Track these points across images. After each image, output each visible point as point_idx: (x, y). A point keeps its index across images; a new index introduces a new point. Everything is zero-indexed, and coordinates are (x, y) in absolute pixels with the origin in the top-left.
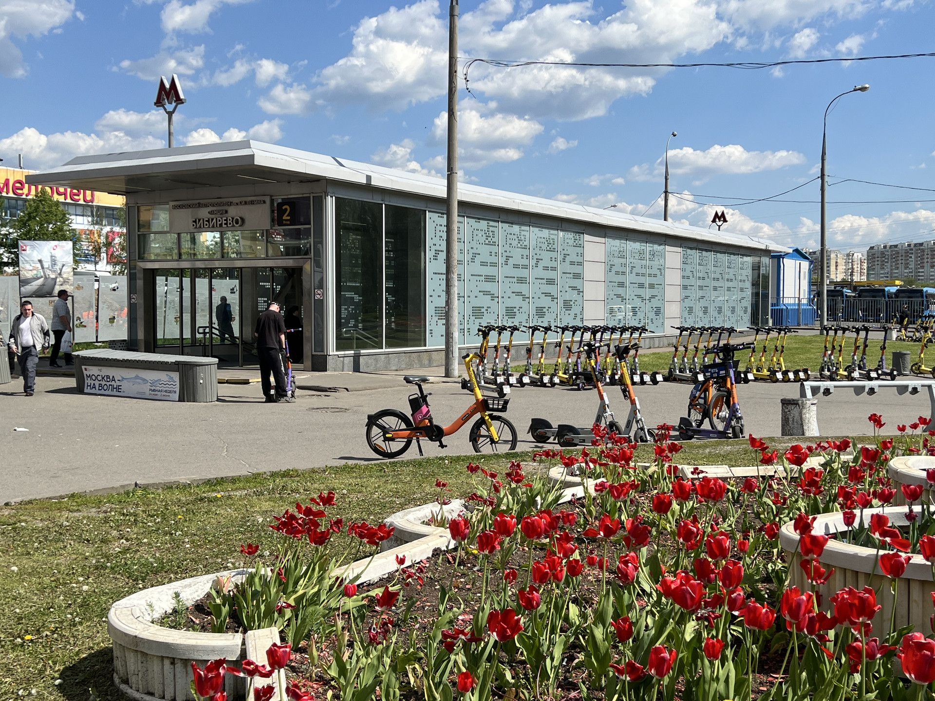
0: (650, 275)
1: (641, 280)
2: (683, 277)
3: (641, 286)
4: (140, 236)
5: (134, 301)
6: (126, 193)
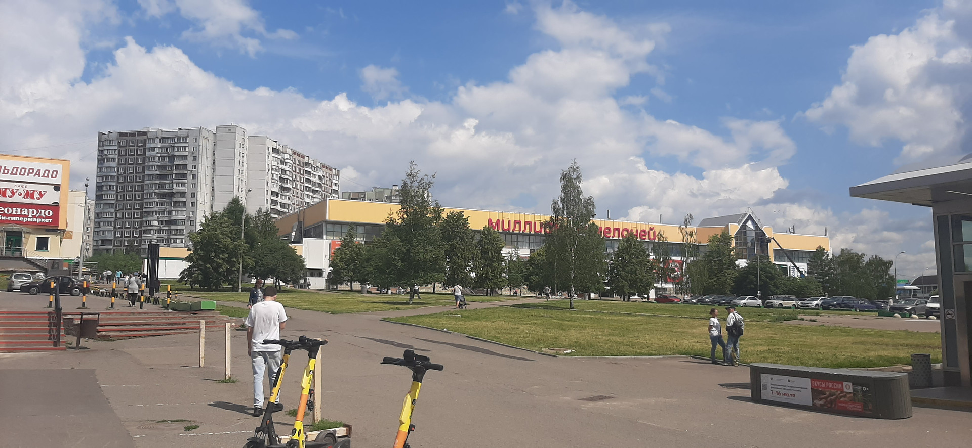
4: (956, 247)
5: (949, 316)
6: (933, 203)
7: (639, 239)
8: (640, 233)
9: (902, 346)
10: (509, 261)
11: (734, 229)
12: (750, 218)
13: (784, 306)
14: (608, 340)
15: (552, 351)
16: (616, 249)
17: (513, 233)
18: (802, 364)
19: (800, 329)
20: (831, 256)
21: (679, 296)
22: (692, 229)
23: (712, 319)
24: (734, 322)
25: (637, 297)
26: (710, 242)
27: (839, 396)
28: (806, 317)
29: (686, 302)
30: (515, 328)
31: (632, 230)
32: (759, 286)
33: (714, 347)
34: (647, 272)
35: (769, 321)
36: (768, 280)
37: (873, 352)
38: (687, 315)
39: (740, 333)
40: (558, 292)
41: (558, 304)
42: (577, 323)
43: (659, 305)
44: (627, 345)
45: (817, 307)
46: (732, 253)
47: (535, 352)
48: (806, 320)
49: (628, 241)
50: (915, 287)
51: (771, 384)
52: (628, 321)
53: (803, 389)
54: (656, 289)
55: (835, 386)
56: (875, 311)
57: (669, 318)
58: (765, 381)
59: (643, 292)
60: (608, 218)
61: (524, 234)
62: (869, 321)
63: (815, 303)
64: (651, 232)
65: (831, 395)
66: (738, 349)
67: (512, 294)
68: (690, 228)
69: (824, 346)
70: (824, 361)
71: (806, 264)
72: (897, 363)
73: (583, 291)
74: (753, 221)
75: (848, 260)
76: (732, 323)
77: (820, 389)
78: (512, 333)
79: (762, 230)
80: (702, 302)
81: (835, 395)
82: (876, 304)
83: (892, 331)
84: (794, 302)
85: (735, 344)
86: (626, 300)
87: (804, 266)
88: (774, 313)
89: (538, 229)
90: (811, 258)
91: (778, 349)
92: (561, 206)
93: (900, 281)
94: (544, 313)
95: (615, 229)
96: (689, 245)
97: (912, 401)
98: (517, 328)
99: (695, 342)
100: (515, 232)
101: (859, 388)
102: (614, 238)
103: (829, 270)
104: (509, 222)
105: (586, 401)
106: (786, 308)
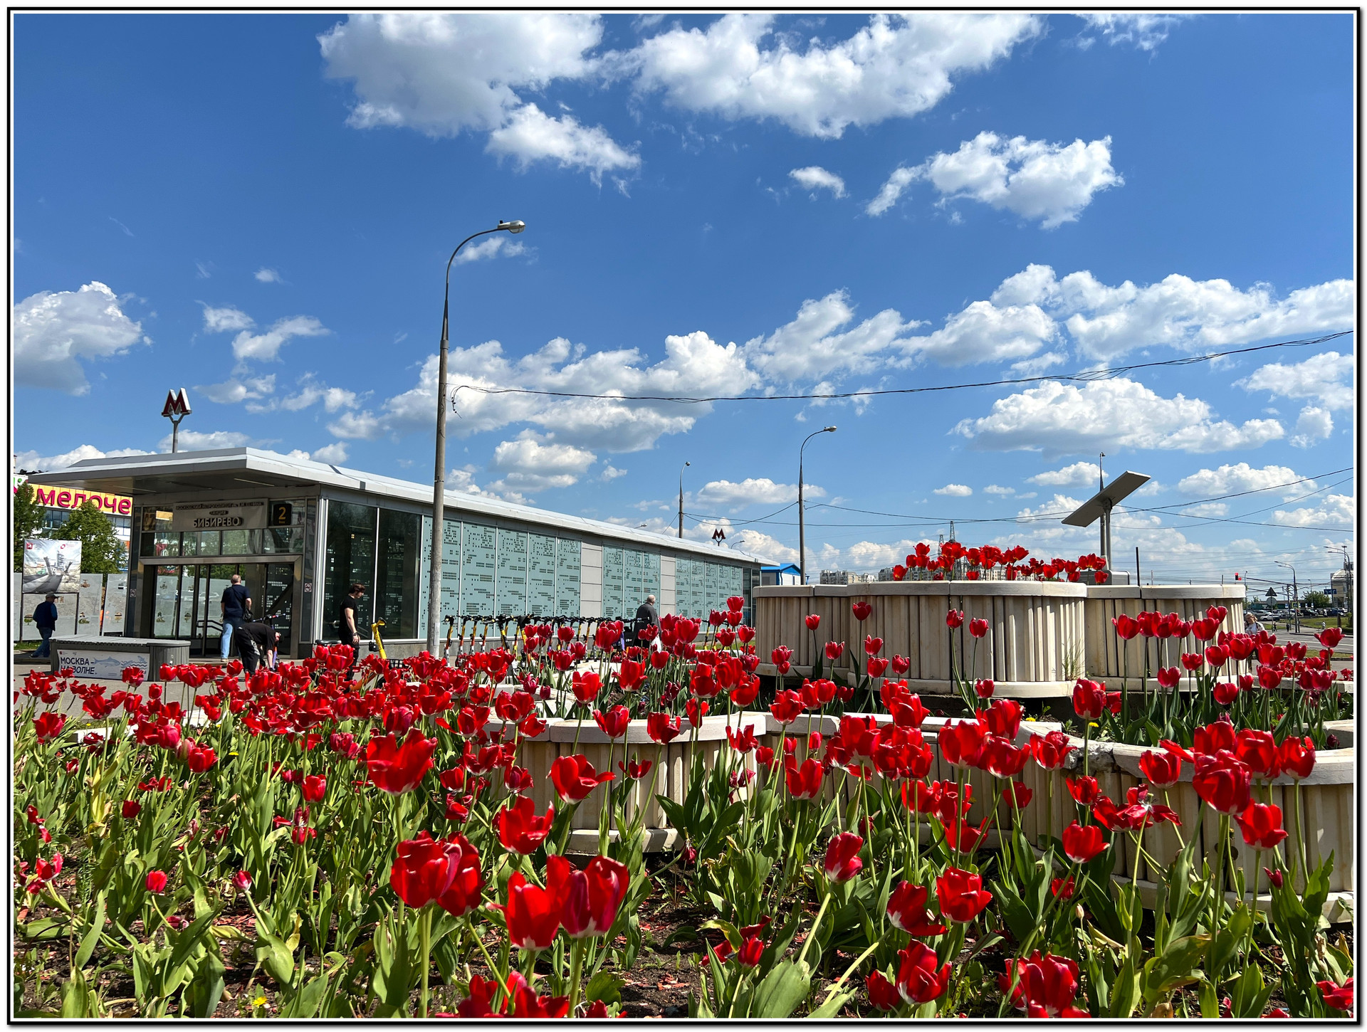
0: (645, 581)
1: (637, 584)
2: (678, 583)
3: (637, 589)
4: (144, 535)
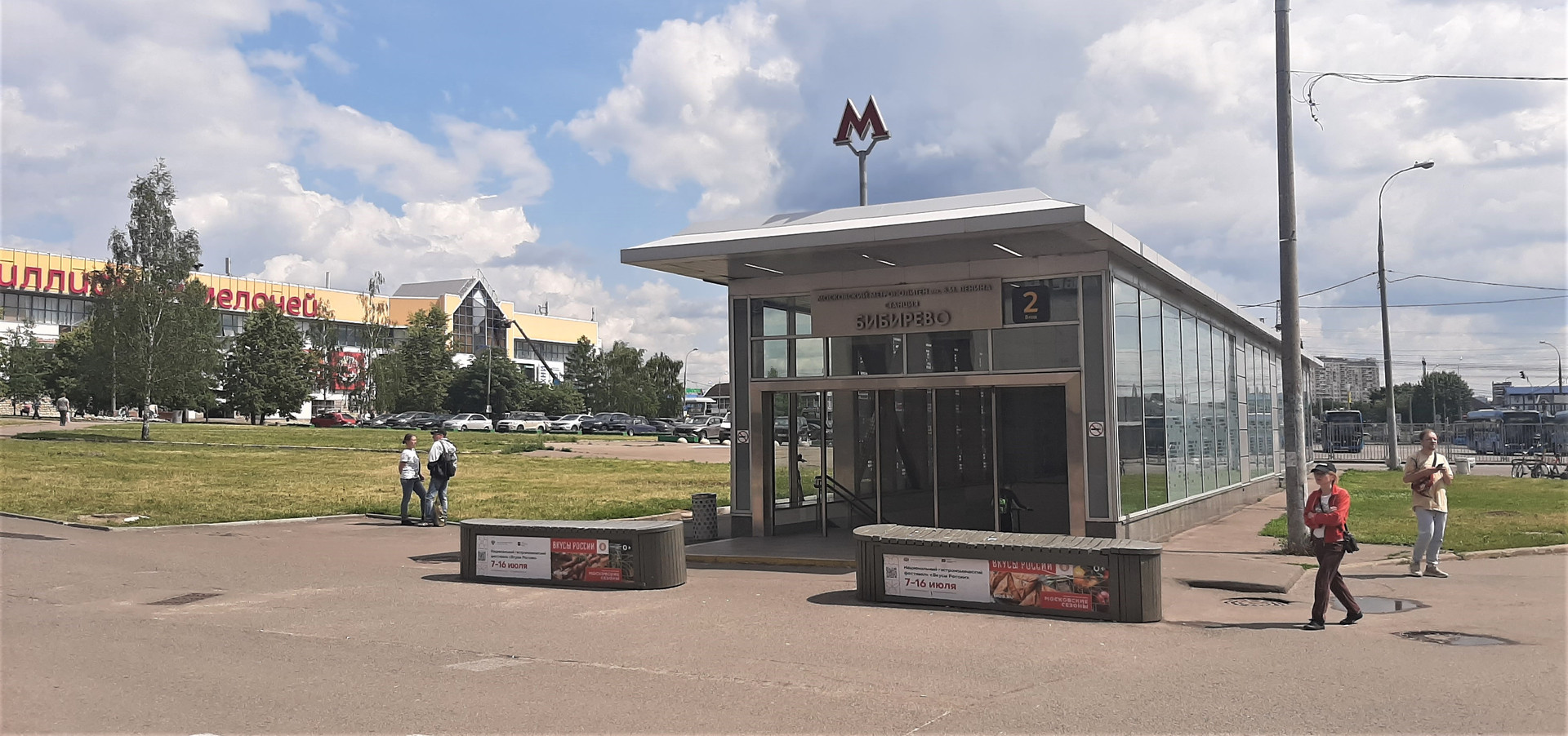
4: (754, 343)
5: (742, 440)
6: (730, 280)
7: (286, 314)
8: (289, 302)
9: (683, 484)
10: (11, 347)
11: (452, 304)
12: (479, 286)
13: (525, 428)
14: (216, 494)
15: (98, 520)
16: (240, 331)
17: (22, 293)
18: (544, 517)
19: (546, 464)
20: (598, 353)
21: (355, 415)
22: (383, 300)
23: (406, 452)
24: (441, 456)
25: (277, 416)
26: (411, 323)
27: (589, 562)
28: (558, 446)
29: (365, 424)
30: (20, 479)
31: (272, 297)
32: (488, 397)
33: (406, 497)
34: (299, 371)
35: (500, 453)
36: (504, 388)
37: (644, 495)
38: (367, 447)
39: (450, 471)
40: (118, 409)
41: (116, 432)
42: (154, 467)
43: (318, 430)
44: (251, 502)
45: (574, 431)
46: (448, 343)
47: (62, 523)
48: (557, 450)
49: (263, 315)
50: (709, 400)
51: (492, 551)
52: (256, 459)
53: (538, 555)
54: (315, 402)
55: (586, 546)
56: (654, 435)
57: (335, 452)
58: (482, 546)
59: (289, 406)
60: (227, 272)
61: (46, 296)
62: (646, 449)
63: (571, 423)
64: (308, 301)
65: (579, 561)
66: (445, 498)
67: (18, 413)
68: (377, 299)
69: (579, 489)
70: (576, 510)
71: (563, 364)
72: (675, 508)
73: (173, 406)
74: (484, 292)
75: (623, 357)
76: (438, 457)
77: (564, 553)
78: (14, 488)
79: (497, 308)
80: (393, 424)
81: (584, 560)
82: (657, 423)
83: (674, 462)
84: (542, 423)
85: (440, 490)
86: (258, 422)
87: (558, 367)
88: (509, 440)
89: (78, 285)
90: (570, 353)
91: (509, 496)
92: (130, 244)
93: (689, 390)
94: (87, 449)
95: (240, 294)
96: (375, 327)
97: (687, 560)
98: (25, 479)
99: (376, 491)
100: (27, 289)
101: (618, 547)
102: (238, 310)
103: (595, 373)
104: (14, 270)
105: (163, 606)
106: (528, 432)
